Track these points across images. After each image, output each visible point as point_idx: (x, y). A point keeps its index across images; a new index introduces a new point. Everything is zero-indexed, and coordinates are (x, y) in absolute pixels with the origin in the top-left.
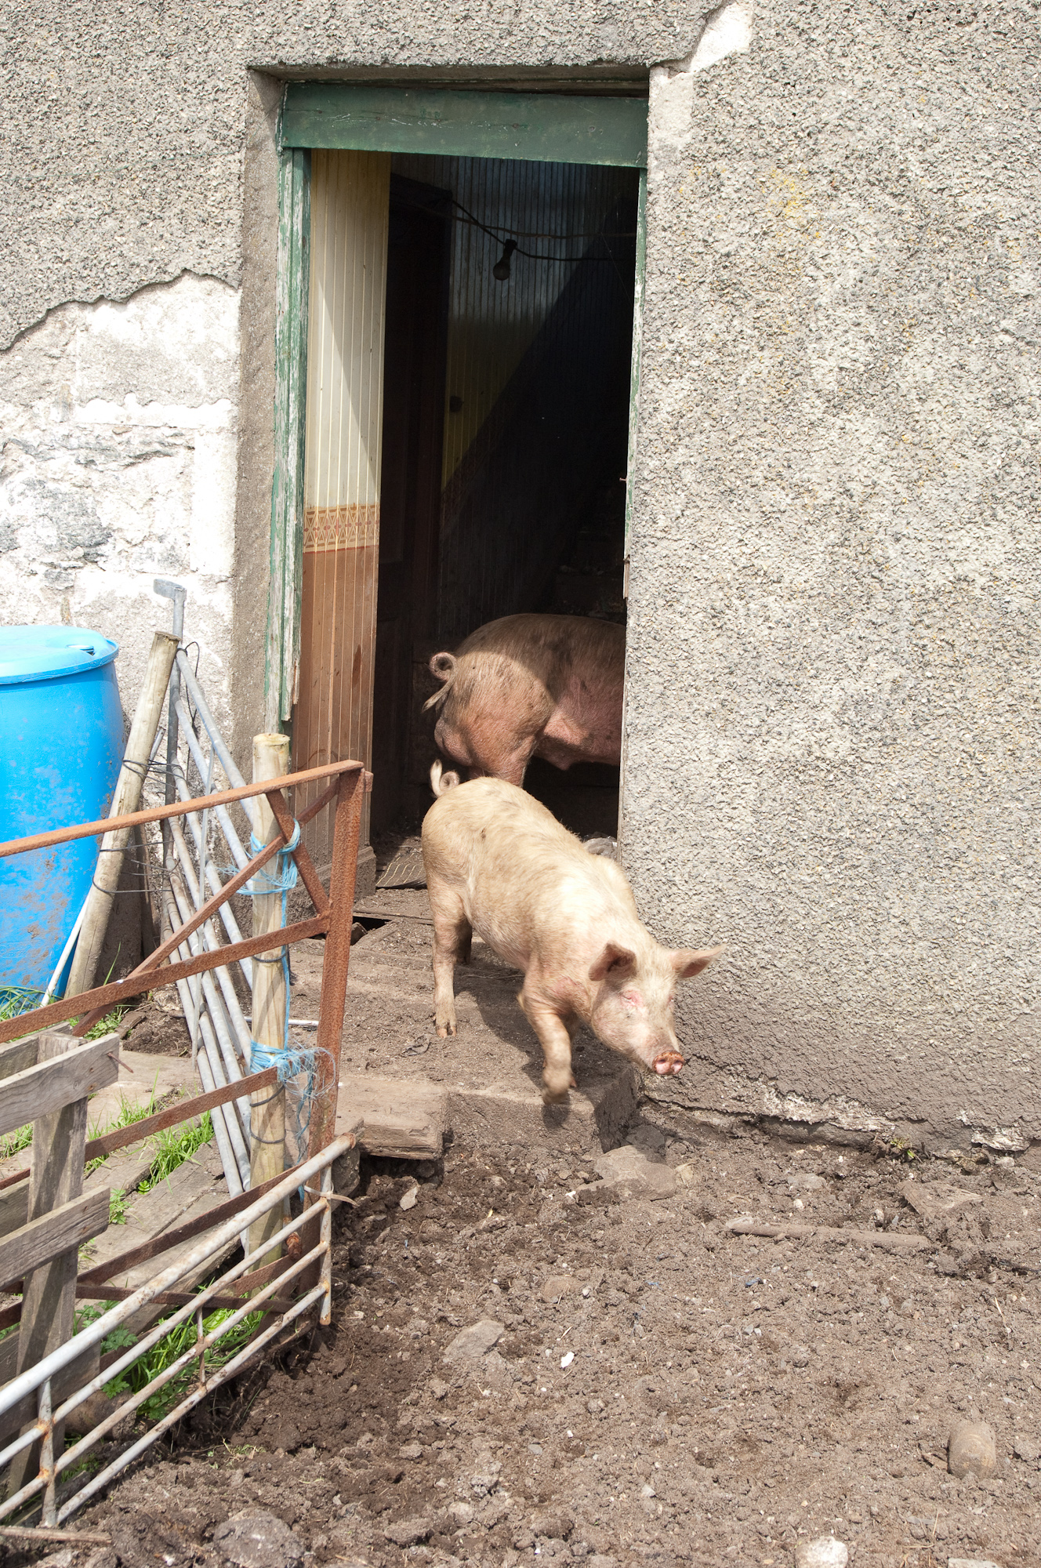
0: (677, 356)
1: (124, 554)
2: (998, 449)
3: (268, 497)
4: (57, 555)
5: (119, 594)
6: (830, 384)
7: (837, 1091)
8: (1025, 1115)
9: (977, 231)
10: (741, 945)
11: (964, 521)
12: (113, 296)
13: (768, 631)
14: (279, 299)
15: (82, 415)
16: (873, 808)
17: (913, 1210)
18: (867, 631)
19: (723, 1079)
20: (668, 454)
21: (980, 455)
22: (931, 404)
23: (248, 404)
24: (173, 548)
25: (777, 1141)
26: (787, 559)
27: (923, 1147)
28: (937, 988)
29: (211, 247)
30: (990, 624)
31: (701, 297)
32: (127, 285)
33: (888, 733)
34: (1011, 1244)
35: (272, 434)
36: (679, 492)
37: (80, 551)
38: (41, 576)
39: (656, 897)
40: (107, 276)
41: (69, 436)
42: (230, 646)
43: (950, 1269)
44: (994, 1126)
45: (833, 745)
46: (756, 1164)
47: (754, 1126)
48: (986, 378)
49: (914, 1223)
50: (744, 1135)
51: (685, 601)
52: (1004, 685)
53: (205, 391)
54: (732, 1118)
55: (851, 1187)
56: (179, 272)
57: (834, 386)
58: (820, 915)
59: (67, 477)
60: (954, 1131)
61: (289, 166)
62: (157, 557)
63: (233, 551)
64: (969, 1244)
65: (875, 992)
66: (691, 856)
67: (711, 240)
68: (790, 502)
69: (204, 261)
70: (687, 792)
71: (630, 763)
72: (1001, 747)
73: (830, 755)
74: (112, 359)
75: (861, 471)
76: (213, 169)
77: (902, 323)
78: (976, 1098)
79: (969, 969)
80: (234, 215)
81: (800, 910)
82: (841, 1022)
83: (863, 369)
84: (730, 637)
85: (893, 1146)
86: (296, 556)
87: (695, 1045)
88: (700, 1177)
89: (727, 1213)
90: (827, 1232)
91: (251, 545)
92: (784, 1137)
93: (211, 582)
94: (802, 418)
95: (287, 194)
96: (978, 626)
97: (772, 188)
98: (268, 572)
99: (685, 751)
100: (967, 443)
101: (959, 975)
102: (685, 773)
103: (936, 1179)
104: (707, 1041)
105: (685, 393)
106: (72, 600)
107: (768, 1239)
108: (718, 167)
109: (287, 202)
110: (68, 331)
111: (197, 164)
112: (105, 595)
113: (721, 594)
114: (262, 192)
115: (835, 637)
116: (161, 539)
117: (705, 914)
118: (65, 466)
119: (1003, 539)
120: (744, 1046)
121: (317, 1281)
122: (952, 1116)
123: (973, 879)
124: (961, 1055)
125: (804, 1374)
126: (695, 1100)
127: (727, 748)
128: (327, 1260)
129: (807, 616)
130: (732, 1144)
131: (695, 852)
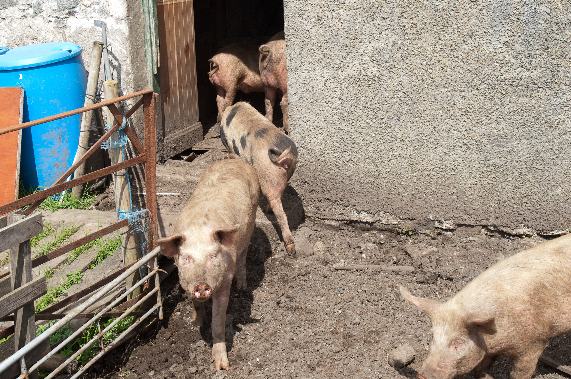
1: (84, 11)
4: (58, 13)
5: (84, 27)
7: (380, 209)
8: (455, 215)
10: (338, 153)
13: (340, 24)
16: (388, 94)
17: (409, 256)
18: (381, 21)
19: (335, 207)
24: (103, 7)
25: (358, 230)
27: (415, 230)
28: (417, 166)
30: (431, 15)
33: (392, 63)
34: (447, 268)
37: (67, 11)
38: (53, 22)
39: (303, 136)
42: (129, 45)
43: (421, 280)
44: (443, 220)
45: (370, 69)
46: (348, 240)
47: (348, 224)
49: (409, 262)
50: (345, 228)
51: (307, 14)
52: (439, 40)
54: (340, 222)
55: (387, 247)
58: (369, 139)
60: (427, 223)
62: (97, 11)
63: (126, 6)
64: (431, 269)
65: (392, 169)
66: (316, 119)
71: (289, 82)
72: (438, 66)
73: (369, 74)
78: (435, 209)
79: (429, 158)
81: (360, 137)
82: (380, 182)
84: (326, 28)
85: (402, 230)
86: (153, 7)
87: (323, 194)
88: (325, 247)
89: (334, 261)
90: (373, 267)
91: (134, 4)
92: (360, 228)
93: (119, 20)
96: (426, 16)
98: (142, 14)
99: (311, 76)
101: (426, 160)
102: (312, 85)
103: (420, 242)
104: (328, 192)
106: (66, 31)
107: (350, 271)
112: (79, 28)
113: (321, 10)
115: (368, 25)
116: (98, 4)
117: (323, 142)
120: (343, 194)
121: (155, 302)
122: (426, 217)
123: (429, 121)
124: (428, 192)
125: (357, 328)
126: (325, 216)
127: (327, 74)
128: (159, 294)
129: (356, 17)
130: (340, 232)
131: (318, 117)
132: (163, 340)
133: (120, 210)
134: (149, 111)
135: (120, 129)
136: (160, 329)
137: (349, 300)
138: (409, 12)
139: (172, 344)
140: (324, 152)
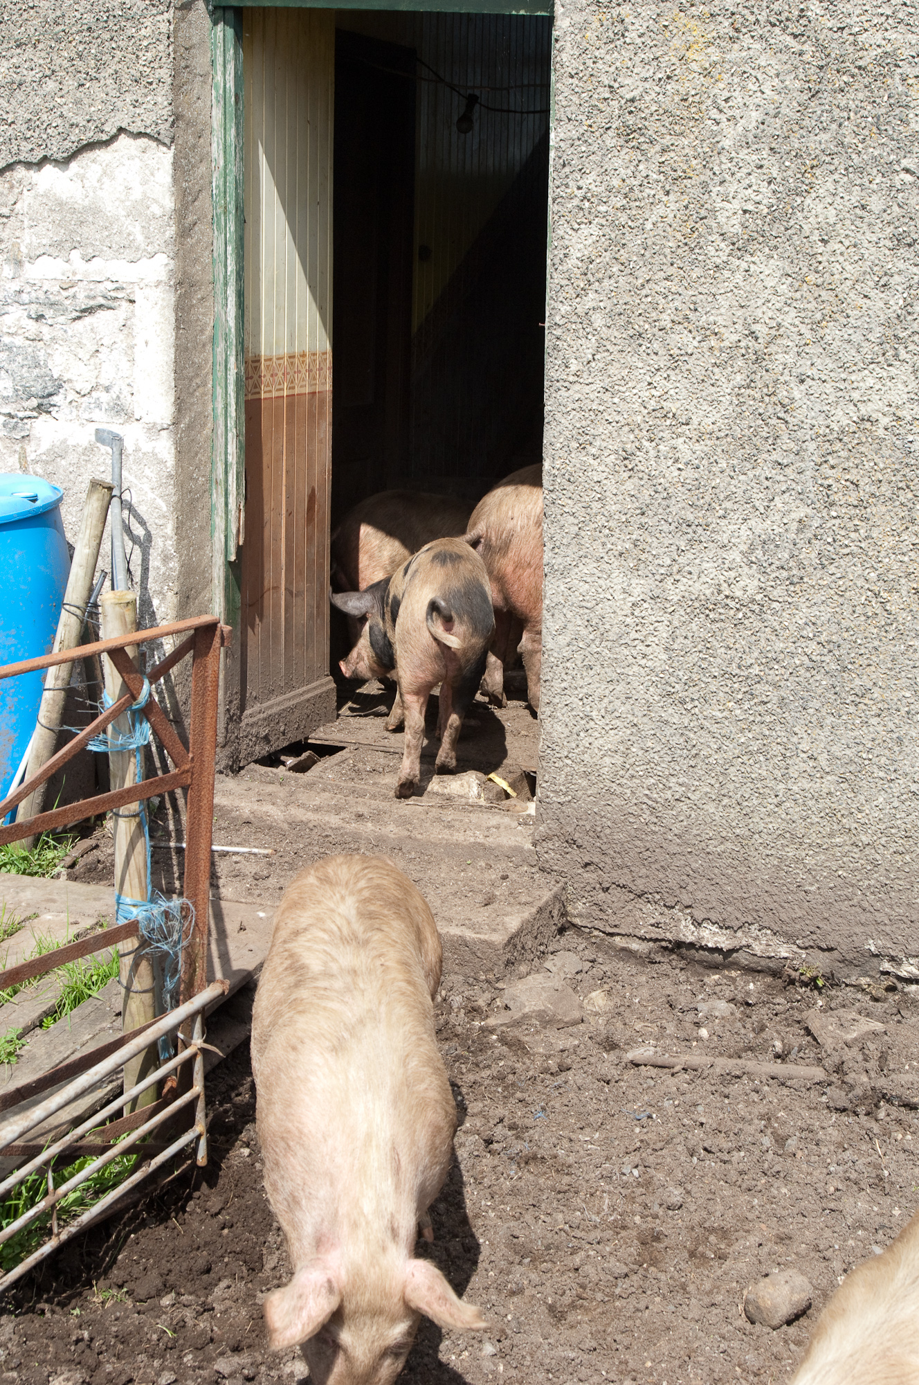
0: (586, 201)
1: (74, 404)
2: (900, 289)
3: (209, 347)
4: (14, 406)
5: (70, 442)
6: (734, 226)
7: (750, 920)
9: (877, 70)
10: (656, 778)
11: (866, 361)
12: (55, 156)
13: (677, 473)
14: (215, 155)
15: (32, 271)
16: (782, 645)
17: (815, 1039)
18: (774, 472)
19: (641, 906)
20: (578, 299)
21: (882, 295)
22: (834, 245)
23: (184, 258)
24: (118, 397)
25: (694, 966)
26: (695, 401)
27: (833, 975)
28: (844, 821)
29: (144, 106)
30: (893, 463)
31: (608, 142)
32: (67, 144)
33: (795, 572)
34: (904, 1078)
35: (211, 286)
36: (590, 337)
37: (34, 402)
39: (574, 731)
40: (49, 136)
41: (20, 292)
42: (173, 491)
43: (840, 1104)
44: (901, 955)
45: (742, 583)
46: (669, 990)
47: (672, 951)
48: (887, 218)
49: (812, 1055)
50: (662, 960)
51: (597, 443)
53: (143, 246)
54: (651, 944)
55: (761, 1013)
56: (115, 130)
57: (738, 229)
58: (732, 750)
59: (20, 332)
60: (862, 960)
61: (220, 26)
62: (104, 406)
63: (173, 400)
64: (864, 1079)
65: (785, 824)
66: (607, 692)
67: (616, 85)
68: (695, 343)
69: (138, 120)
70: (602, 630)
71: (547, 602)
72: (905, 586)
73: (739, 593)
74: (57, 217)
75: (767, 313)
76: (143, 30)
77: (805, 164)
78: (883, 928)
79: (875, 803)
80: (165, 73)
81: (711, 744)
82: (754, 853)
83: (766, 210)
84: (641, 479)
85: (802, 974)
86: (237, 404)
87: (614, 874)
88: (612, 1004)
89: (630, 1042)
90: (725, 1064)
91: (192, 394)
92: (700, 962)
93: (154, 430)
94: (708, 261)
95: (219, 52)
96: (882, 466)
97: (674, 32)
98: (210, 419)
99: (600, 590)
100: (869, 283)
101: (866, 808)
102: (600, 611)
103: (844, 1006)
104: (626, 870)
105: (594, 238)
106: (28, 449)
107: (667, 1070)
108: (622, 12)
109: (220, 60)
110: (16, 191)
111: (129, 24)
112: (58, 443)
114: (193, 51)
115: (742, 478)
116: (107, 389)
117: (621, 748)
118: (18, 320)
119: (905, 379)
120: (661, 876)
121: (191, 1124)
122: (860, 945)
123: (879, 716)
124: (869, 886)
125: (676, 1217)
126: (615, 926)
127: (640, 587)
128: (201, 1104)
129: (715, 457)
130: (650, 969)
131: (611, 689)
132: (204, 1216)
133: (122, 897)
134: (205, 667)
135: (135, 707)
136: (197, 1188)
137: (659, 1145)
138: (842, 454)
139: (223, 1228)
140: (621, 772)
